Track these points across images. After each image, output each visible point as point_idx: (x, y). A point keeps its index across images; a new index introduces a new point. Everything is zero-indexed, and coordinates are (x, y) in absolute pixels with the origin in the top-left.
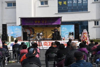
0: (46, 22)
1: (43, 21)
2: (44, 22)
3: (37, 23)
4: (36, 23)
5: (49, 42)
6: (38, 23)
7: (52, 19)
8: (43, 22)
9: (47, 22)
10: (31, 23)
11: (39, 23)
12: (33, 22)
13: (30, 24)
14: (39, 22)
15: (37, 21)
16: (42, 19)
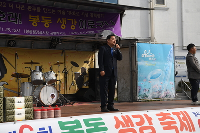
0: (73, 28)
1: (65, 21)
2: (69, 24)
3: (41, 27)
4: (34, 29)
5: (174, 113)
6: (44, 29)
7: (95, 15)
8: (63, 27)
9: (77, 26)
10: (12, 26)
11: (49, 30)
12: (20, 22)
13: (8, 30)
14: (47, 24)
15: (41, 19)
16: (60, 11)
